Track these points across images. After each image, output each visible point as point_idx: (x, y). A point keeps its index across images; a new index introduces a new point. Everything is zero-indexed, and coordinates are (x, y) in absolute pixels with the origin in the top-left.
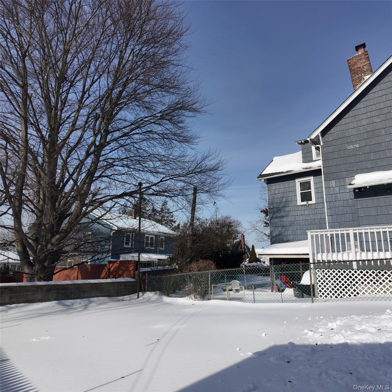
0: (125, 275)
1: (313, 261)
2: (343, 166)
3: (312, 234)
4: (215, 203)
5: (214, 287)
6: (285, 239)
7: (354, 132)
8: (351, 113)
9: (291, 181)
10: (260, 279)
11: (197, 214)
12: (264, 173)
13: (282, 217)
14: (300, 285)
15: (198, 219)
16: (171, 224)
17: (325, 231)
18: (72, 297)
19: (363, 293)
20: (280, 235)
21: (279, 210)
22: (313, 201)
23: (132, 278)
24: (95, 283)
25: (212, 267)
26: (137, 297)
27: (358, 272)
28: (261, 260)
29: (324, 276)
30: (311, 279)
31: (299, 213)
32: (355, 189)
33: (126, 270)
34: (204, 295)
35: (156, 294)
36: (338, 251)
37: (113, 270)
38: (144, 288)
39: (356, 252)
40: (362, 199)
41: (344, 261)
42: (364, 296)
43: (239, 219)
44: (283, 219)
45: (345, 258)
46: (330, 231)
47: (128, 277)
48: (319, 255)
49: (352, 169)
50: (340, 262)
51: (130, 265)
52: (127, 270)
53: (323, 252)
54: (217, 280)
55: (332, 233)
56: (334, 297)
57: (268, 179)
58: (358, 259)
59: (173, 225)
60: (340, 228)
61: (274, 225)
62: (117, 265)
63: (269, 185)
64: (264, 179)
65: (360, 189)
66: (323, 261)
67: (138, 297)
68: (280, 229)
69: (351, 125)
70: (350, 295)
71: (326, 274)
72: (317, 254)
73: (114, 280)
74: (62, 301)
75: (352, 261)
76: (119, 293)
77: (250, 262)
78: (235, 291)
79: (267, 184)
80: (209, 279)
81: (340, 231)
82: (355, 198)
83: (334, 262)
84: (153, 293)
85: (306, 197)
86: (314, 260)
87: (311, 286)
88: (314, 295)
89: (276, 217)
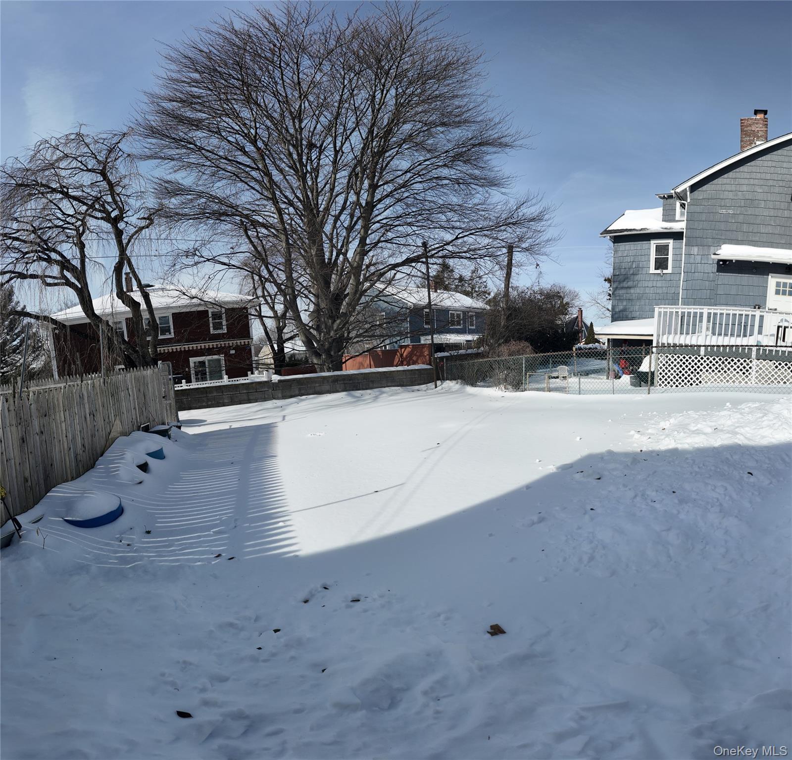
0: (419, 361)
1: (657, 344)
2: (710, 231)
3: (660, 310)
4: (538, 265)
5: (530, 376)
6: (630, 316)
7: (731, 195)
8: (731, 174)
9: (644, 242)
10: (596, 364)
11: (514, 281)
12: (610, 228)
13: (629, 288)
14: (639, 372)
15: (516, 288)
16: (485, 296)
17: (676, 308)
18: (361, 387)
19: (706, 382)
20: (624, 310)
21: (626, 278)
22: (669, 270)
23: (427, 364)
24: (384, 372)
25: (528, 350)
26: (434, 386)
27: (705, 359)
28: (601, 340)
29: (667, 362)
30: (650, 366)
31: (650, 284)
32: (720, 260)
33: (420, 356)
34: (517, 385)
35: (457, 383)
36: (687, 334)
37: (406, 356)
38: (443, 376)
39: (706, 336)
40: (725, 274)
41: (691, 346)
42: (706, 385)
43: (577, 290)
44: (629, 291)
45: (694, 343)
46: (682, 308)
47: (423, 363)
48: (665, 337)
49: (720, 237)
50: (686, 346)
51: (424, 350)
52: (422, 355)
53: (669, 333)
54: (532, 366)
55: (683, 310)
56: (674, 386)
57: (615, 236)
58: (707, 344)
59: (487, 297)
60: (694, 305)
61: (618, 298)
62: (410, 350)
63: (616, 244)
64: (610, 237)
65: (724, 261)
66: (668, 344)
67: (436, 387)
68: (625, 303)
69: (728, 187)
70: (691, 384)
71: (670, 360)
72: (663, 335)
73: (406, 368)
74: (351, 392)
75: (700, 346)
76: (413, 383)
77: (586, 343)
78: (562, 379)
79: (614, 243)
80: (524, 366)
81: (692, 309)
82: (717, 272)
83: (681, 346)
84: (454, 382)
85: (661, 264)
86: (658, 342)
87: (650, 374)
88: (652, 383)
89: (622, 288)
